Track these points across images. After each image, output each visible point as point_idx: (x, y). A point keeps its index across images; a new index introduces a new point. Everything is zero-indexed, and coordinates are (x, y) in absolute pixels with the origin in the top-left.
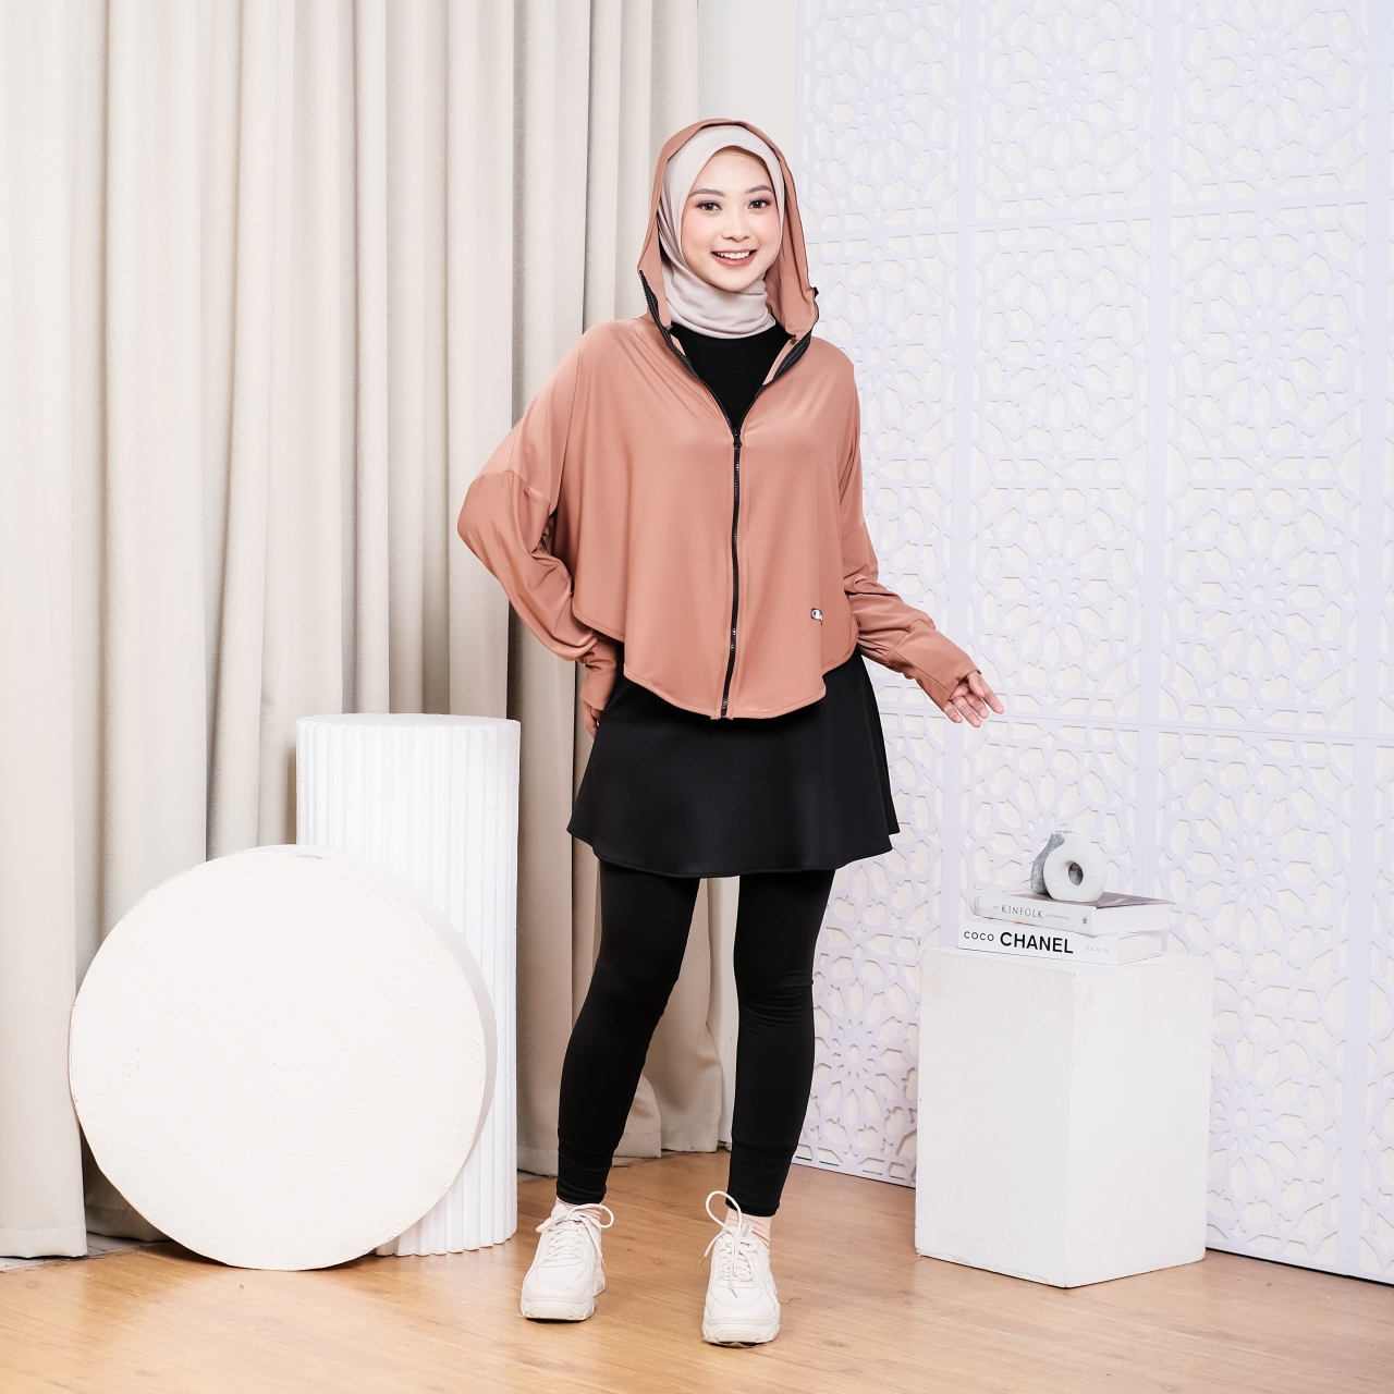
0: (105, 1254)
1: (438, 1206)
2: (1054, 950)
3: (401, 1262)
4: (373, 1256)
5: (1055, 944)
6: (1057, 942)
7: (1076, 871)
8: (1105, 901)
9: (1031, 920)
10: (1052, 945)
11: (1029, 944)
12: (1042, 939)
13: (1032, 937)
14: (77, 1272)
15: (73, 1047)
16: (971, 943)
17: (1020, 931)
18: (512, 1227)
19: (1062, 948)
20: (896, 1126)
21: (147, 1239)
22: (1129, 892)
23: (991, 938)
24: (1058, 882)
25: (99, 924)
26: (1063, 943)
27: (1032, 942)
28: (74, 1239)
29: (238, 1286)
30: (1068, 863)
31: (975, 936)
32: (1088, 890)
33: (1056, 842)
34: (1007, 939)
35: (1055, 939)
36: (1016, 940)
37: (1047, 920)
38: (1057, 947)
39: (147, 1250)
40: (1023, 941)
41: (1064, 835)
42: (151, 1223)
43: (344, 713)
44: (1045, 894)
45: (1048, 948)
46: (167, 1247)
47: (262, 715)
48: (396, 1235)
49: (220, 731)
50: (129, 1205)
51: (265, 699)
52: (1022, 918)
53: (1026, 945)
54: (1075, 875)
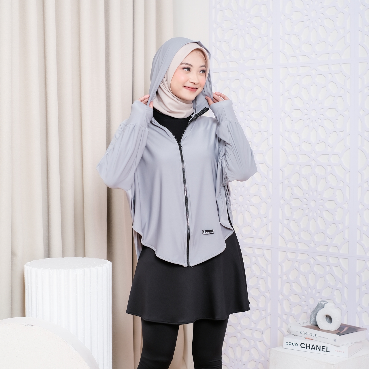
2: (322, 351)
5: (322, 349)
6: (323, 348)
7: (329, 318)
8: (341, 330)
9: (312, 338)
10: (321, 348)
11: (312, 348)
12: (317, 346)
13: (313, 345)
16: (289, 347)
17: (309, 342)
19: (325, 350)
23: (296, 345)
24: (322, 323)
26: (326, 348)
27: (313, 347)
30: (325, 315)
31: (290, 344)
32: (334, 326)
33: (321, 306)
34: (303, 345)
35: (322, 347)
36: (307, 346)
37: (319, 338)
38: (323, 350)
40: (310, 346)
43: (45, 258)
44: (317, 327)
45: (320, 350)
51: (13, 254)
52: (309, 337)
53: (311, 348)
54: (328, 319)
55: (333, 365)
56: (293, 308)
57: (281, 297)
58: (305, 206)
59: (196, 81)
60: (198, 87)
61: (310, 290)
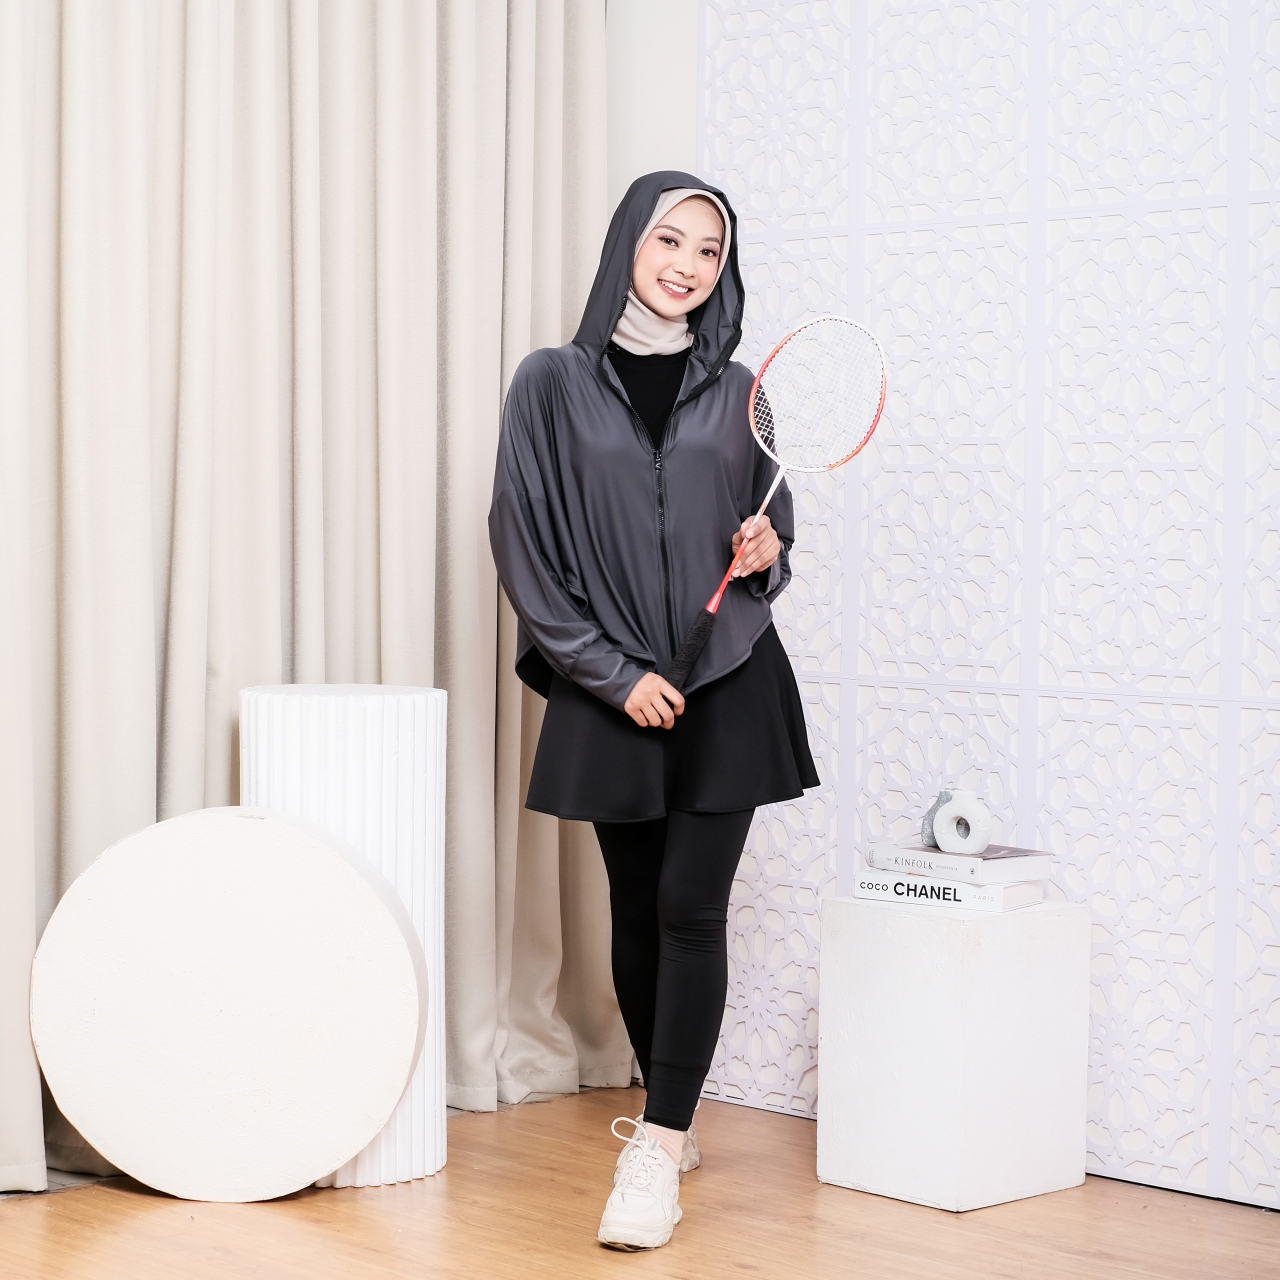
0: (64, 1189)
1: (374, 1143)
2: (944, 899)
3: (338, 1194)
4: (313, 1189)
5: (944, 893)
6: (946, 891)
7: (963, 825)
8: (990, 853)
9: (922, 871)
10: (942, 893)
11: (921, 894)
12: (932, 888)
13: (924, 887)
14: (38, 1205)
15: (33, 996)
16: (867, 893)
17: (912, 881)
18: (442, 1161)
19: (951, 897)
20: (796, 1062)
21: (104, 1174)
22: (1012, 844)
23: (885, 887)
24: (947, 836)
25: (57, 882)
26: (952, 892)
27: (924, 892)
28: (35, 1174)
29: (189, 1217)
30: (956, 818)
31: (871, 886)
32: (975, 842)
33: (944, 799)
34: (900, 889)
35: (944, 889)
36: (909, 890)
37: (936, 872)
38: (946, 896)
39: (104, 1184)
40: (915, 890)
41: (952, 792)
42: (108, 1159)
43: (283, 683)
44: (935, 847)
45: (938, 897)
46: (122, 1181)
47: (208, 686)
48: (335, 1169)
49: (168, 701)
50: (86, 1142)
51: (211, 671)
52: (914, 869)
53: (918, 894)
54: (962, 830)
55: (964, 921)
56: (890, 826)
57: (861, 800)
58: (921, 572)
59: (688, 271)
60: (692, 286)
61: (930, 779)
